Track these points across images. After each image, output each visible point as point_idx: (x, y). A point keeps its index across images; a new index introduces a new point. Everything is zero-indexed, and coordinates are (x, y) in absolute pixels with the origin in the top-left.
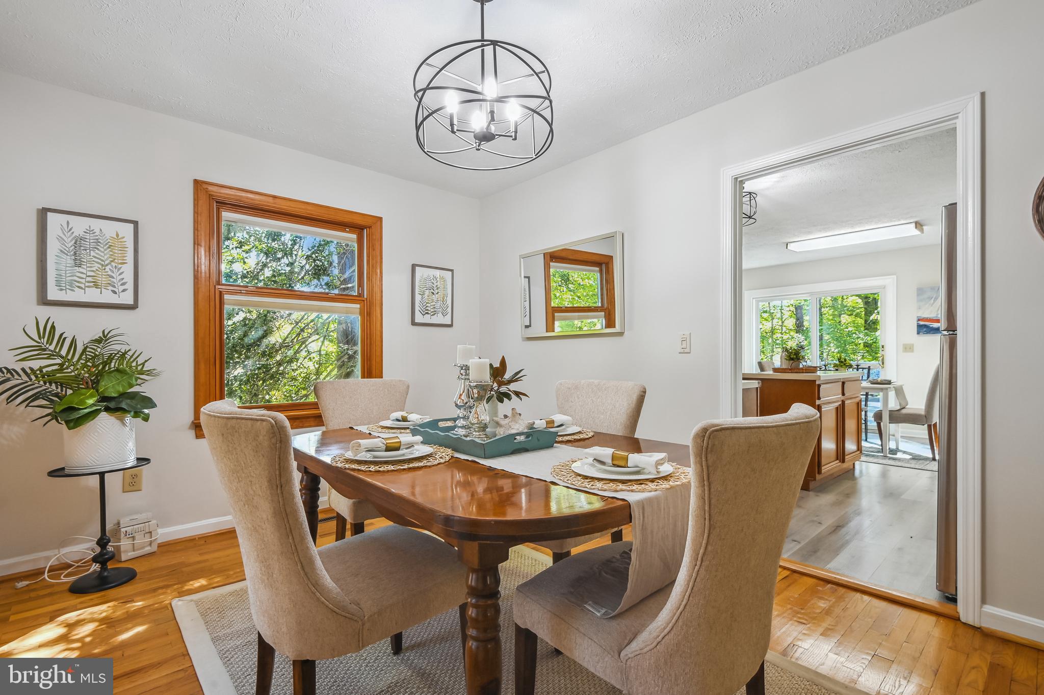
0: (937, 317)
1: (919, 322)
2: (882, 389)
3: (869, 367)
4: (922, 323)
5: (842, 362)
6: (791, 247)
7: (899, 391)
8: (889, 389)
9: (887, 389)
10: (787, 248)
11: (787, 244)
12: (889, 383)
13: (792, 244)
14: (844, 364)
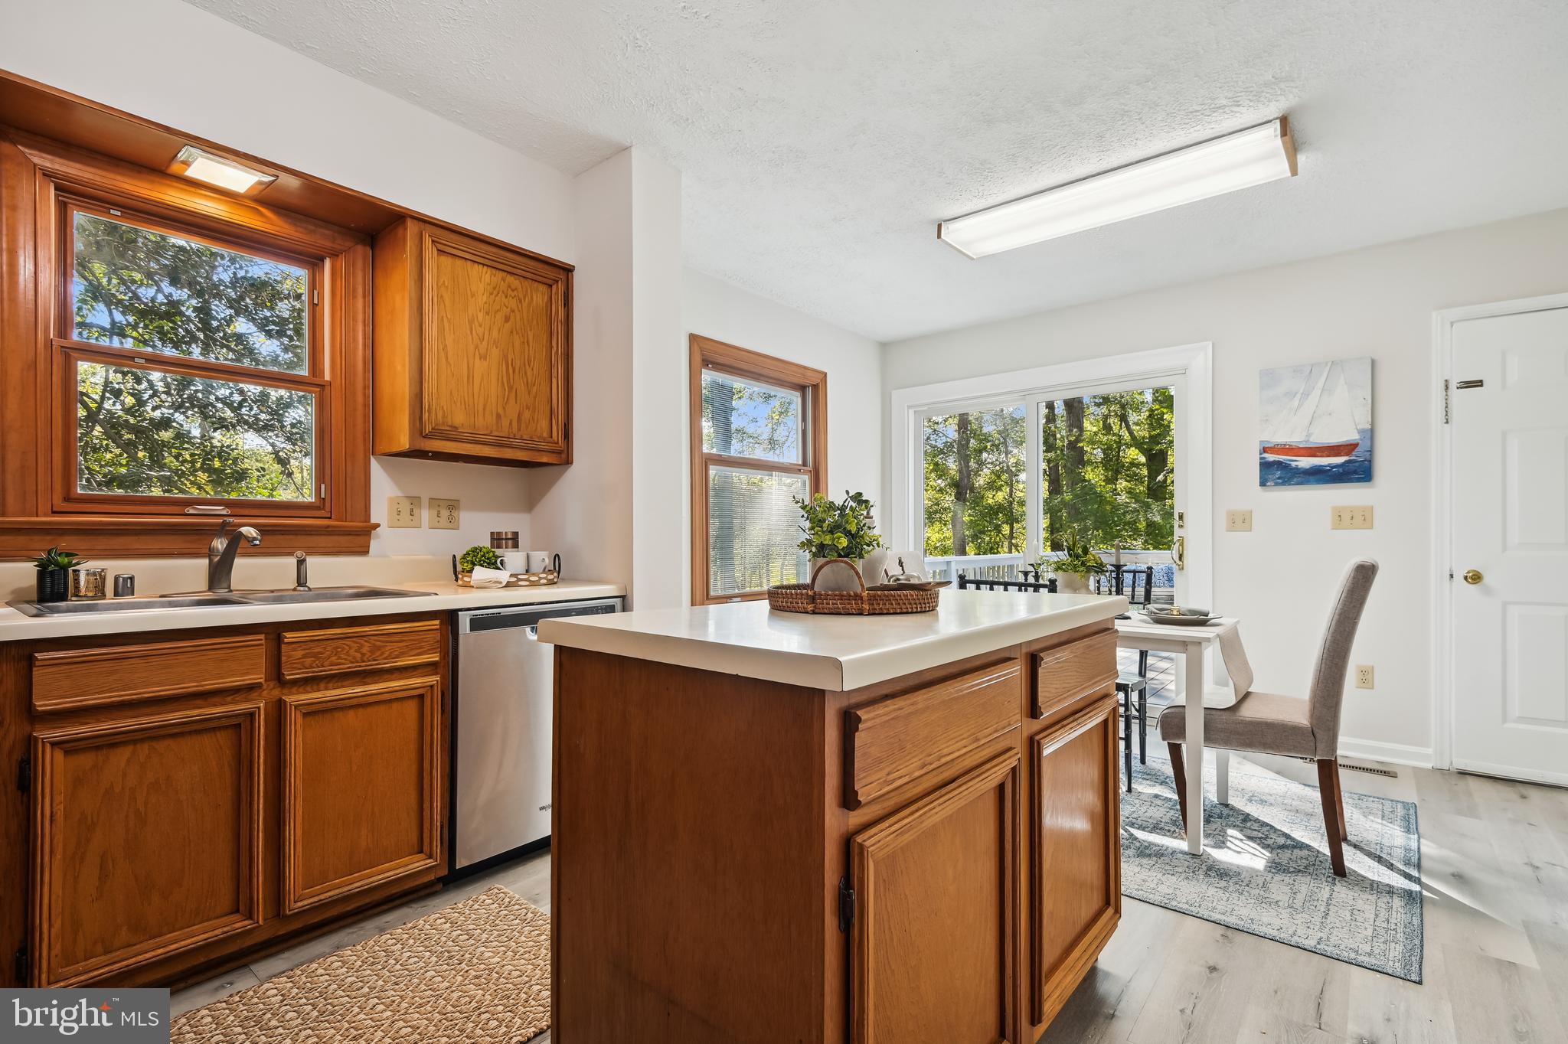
0: (1307, 441)
1: (1265, 455)
2: (1183, 644)
3: (1150, 568)
4: (1271, 457)
5: (1077, 557)
6: (950, 233)
7: (1231, 646)
8: (1204, 644)
9: (1198, 643)
10: (939, 236)
11: (940, 226)
12: (1200, 620)
13: (953, 226)
14: (1083, 564)
